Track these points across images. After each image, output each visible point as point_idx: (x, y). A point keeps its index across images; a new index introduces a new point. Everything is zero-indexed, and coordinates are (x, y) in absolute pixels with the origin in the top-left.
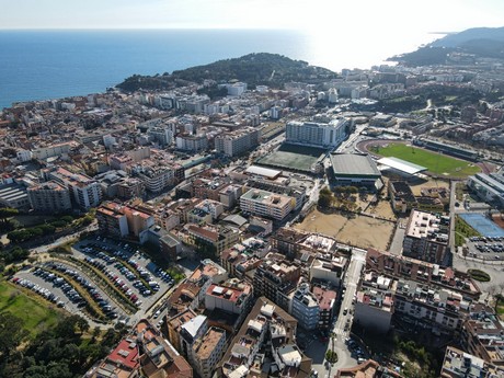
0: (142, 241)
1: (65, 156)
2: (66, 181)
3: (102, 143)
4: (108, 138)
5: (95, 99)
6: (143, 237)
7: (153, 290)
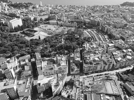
0: (108, 33)
1: (100, 16)
2: (98, 20)
3: (109, 15)
4: (111, 14)
5: (113, 6)
6: (109, 33)
7: (106, 41)
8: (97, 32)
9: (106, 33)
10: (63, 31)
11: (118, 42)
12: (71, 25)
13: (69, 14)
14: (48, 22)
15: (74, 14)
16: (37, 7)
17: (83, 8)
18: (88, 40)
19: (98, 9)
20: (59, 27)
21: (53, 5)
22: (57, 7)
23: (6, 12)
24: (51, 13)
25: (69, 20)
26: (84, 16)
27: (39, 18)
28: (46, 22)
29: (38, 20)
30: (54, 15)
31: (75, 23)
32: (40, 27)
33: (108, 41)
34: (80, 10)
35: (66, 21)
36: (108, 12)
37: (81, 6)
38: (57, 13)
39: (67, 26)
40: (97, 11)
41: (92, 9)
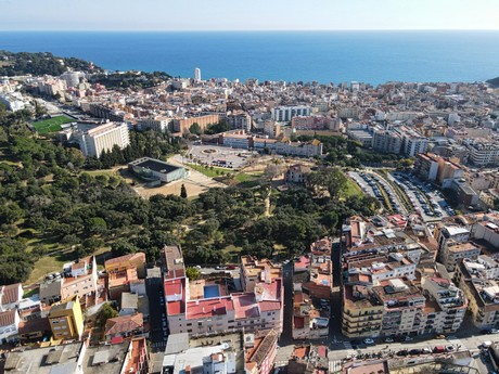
0: (444, 186)
1: (410, 122)
3: (446, 119)
4: (454, 115)
5: (458, 87)
6: (446, 183)
7: (436, 214)
8: (401, 180)
9: (436, 185)
10: (269, 172)
11: (486, 219)
12: (299, 150)
13: (293, 112)
14: (216, 136)
15: (311, 111)
16: (184, 86)
17: (345, 92)
18: (363, 207)
19: (401, 94)
20: (255, 156)
21: (237, 81)
22: (252, 86)
23: (82, 101)
24: (230, 107)
25: (295, 131)
26: (350, 120)
27: (186, 124)
28: (210, 137)
29: (185, 129)
30: (241, 112)
31: (315, 142)
32: (188, 152)
33: (444, 214)
34: (334, 97)
35: (281, 135)
36: (439, 108)
37: (340, 86)
38: (253, 108)
39: (285, 155)
40: (400, 101)
41: (381, 97)
